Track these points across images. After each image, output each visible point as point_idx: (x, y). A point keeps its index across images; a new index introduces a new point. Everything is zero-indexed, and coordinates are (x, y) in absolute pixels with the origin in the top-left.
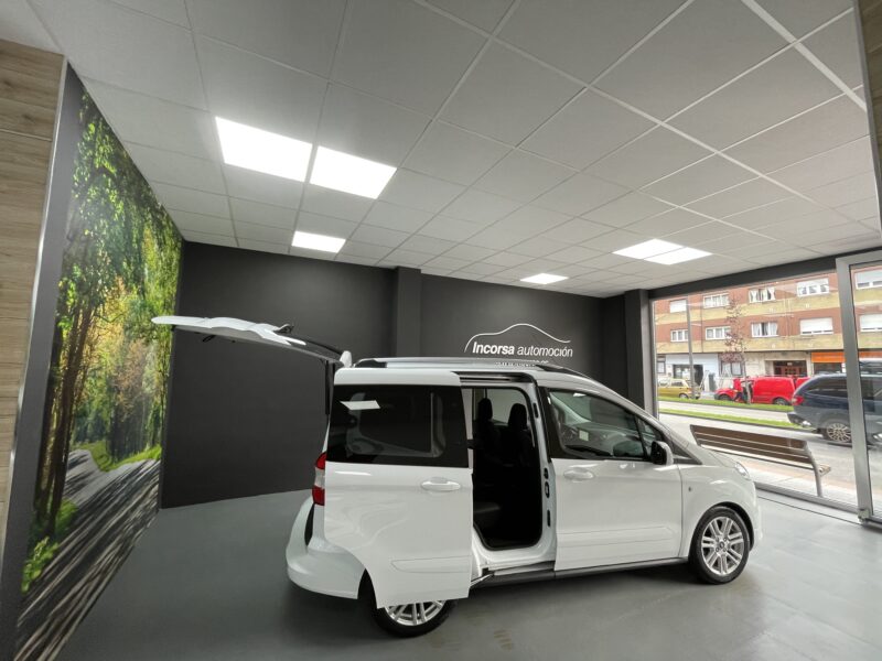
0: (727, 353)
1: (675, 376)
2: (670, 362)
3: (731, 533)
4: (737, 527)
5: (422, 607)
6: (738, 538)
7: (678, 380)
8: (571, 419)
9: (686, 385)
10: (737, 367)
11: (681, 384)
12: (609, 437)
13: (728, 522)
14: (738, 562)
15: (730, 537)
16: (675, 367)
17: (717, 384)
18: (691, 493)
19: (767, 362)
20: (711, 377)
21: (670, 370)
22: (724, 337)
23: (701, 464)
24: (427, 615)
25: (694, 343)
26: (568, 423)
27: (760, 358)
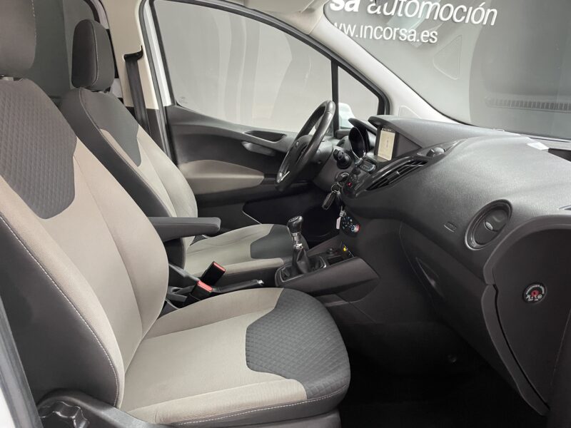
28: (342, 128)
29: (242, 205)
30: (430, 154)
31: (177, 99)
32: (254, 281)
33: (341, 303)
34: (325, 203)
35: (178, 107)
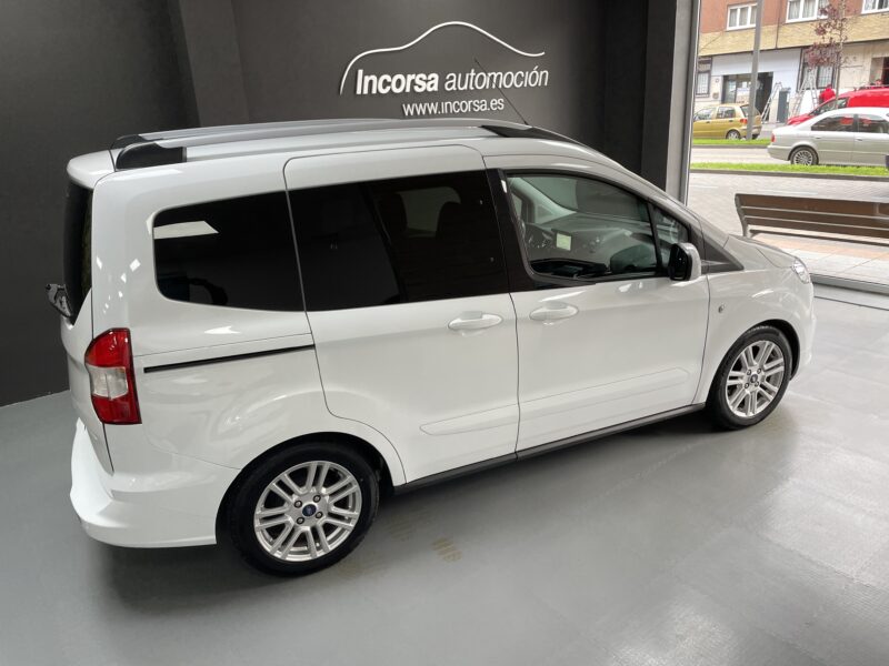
0: (815, 47)
1: (724, 100)
2: (719, 72)
3: (770, 360)
4: (778, 351)
5: (322, 533)
6: (778, 366)
7: (727, 107)
8: (544, 213)
9: (740, 115)
10: (826, 73)
11: (731, 113)
12: (605, 239)
13: (767, 346)
14: (771, 398)
15: (766, 367)
16: (726, 79)
17: (791, 107)
18: (722, 314)
19: (875, 60)
20: (783, 95)
21: (717, 88)
22: (815, 18)
23: (741, 268)
24: (330, 542)
25: (765, 29)
26: (539, 221)
27: (865, 53)
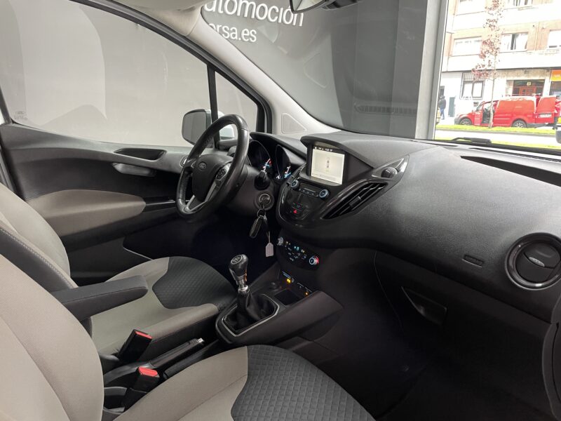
19: (509, 81)
20: (452, 99)
27: (502, 77)
28: (223, 138)
29: (121, 241)
30: (384, 174)
31: (12, 115)
32: (192, 341)
33: (306, 343)
34: (252, 231)
35: (14, 125)
